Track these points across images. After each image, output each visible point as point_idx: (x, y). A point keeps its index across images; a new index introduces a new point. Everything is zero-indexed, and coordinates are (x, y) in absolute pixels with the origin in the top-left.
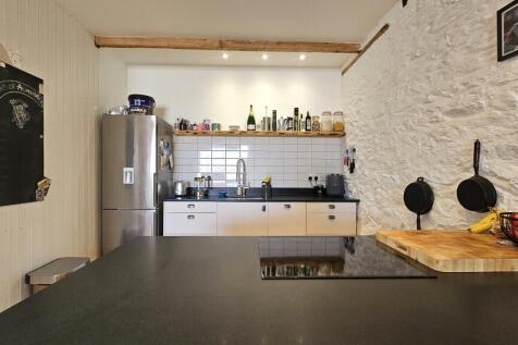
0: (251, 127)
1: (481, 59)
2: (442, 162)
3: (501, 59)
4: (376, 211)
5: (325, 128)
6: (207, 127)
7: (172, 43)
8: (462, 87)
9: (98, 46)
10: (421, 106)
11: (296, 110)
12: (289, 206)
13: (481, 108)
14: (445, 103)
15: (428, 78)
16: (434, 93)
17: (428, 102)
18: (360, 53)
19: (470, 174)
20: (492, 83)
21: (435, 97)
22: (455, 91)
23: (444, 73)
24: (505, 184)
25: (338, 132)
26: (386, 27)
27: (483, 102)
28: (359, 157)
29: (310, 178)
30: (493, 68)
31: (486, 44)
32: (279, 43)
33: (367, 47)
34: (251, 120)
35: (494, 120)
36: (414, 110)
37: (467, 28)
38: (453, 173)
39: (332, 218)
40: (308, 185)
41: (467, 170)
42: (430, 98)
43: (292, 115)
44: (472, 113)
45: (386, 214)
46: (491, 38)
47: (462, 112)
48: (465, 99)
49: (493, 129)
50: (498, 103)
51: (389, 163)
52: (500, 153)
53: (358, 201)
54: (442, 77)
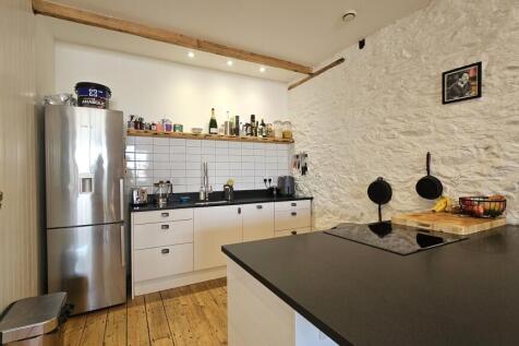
0: (213, 130)
1: (429, 100)
2: (397, 166)
3: (444, 103)
4: (331, 206)
5: (278, 135)
6: (169, 127)
7: (144, 31)
8: (414, 117)
9: (36, 12)
10: (378, 125)
11: (253, 117)
12: (260, 207)
13: (429, 132)
14: (400, 126)
15: (385, 106)
16: (391, 118)
17: (385, 123)
18: (312, 75)
19: (424, 174)
20: (438, 117)
21: (392, 121)
22: (409, 118)
23: (399, 105)
24: (448, 181)
25: (287, 139)
26: (342, 60)
27: (432, 128)
28: (311, 162)
29: (265, 180)
30: (438, 108)
31: (433, 92)
32: (252, 54)
33: (320, 72)
34: (213, 124)
35: (439, 140)
36: (372, 128)
37: (418, 79)
38: (408, 174)
39: (294, 214)
40: (263, 187)
41: (419, 172)
42: (388, 120)
43: (249, 122)
44: (422, 135)
45: (344, 207)
46: (436, 88)
47: (415, 133)
48: (418, 125)
49: (438, 146)
50: (441, 130)
51: (348, 167)
52: (443, 161)
53: (311, 199)
54: (397, 107)
